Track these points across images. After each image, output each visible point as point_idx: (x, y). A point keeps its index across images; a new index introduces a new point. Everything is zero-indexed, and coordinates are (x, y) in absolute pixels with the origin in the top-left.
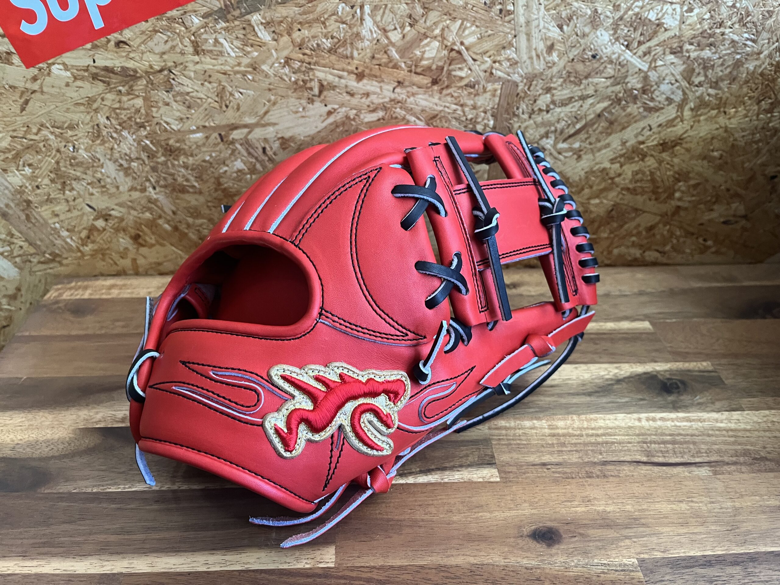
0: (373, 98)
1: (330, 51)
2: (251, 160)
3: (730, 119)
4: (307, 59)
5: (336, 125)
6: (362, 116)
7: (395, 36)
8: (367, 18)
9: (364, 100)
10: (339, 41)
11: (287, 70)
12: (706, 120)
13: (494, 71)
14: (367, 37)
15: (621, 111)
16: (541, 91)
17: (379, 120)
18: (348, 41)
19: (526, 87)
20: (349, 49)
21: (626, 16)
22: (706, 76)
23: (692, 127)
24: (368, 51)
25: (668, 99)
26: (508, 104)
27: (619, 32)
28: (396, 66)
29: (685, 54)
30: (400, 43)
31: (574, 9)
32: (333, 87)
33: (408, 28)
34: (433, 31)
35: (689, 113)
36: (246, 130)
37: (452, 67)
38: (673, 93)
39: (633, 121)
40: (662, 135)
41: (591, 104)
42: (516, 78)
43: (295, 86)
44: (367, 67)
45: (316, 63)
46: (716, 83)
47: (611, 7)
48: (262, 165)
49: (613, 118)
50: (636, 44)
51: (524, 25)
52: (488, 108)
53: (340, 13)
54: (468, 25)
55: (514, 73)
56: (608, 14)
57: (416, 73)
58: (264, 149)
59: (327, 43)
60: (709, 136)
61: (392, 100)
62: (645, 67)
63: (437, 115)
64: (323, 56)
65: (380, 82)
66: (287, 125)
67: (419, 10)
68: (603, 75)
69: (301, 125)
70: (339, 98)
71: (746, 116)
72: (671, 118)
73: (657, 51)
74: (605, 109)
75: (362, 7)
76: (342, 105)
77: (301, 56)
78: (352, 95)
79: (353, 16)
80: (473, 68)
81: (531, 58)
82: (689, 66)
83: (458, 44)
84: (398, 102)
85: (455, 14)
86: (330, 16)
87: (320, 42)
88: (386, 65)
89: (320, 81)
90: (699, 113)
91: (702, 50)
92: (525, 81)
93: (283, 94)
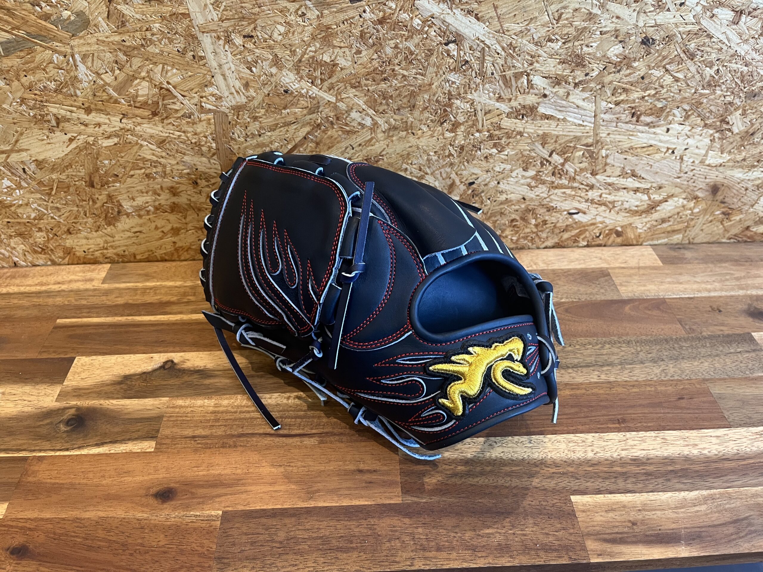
0: (104, 127)
1: (56, 91)
2: (15, 178)
3: (419, 138)
4: (39, 99)
5: (80, 149)
6: (100, 143)
7: (108, 78)
8: (79, 63)
9: (97, 129)
10: (62, 83)
11: (24, 107)
12: (398, 139)
13: (203, 104)
14: (84, 79)
15: (324, 134)
16: (249, 120)
17: (115, 144)
18: (69, 83)
19: (235, 117)
20: (72, 89)
21: (303, 59)
22: (388, 105)
23: (388, 146)
24: (88, 90)
25: (360, 124)
26: (224, 130)
27: (301, 72)
28: (116, 102)
29: (364, 88)
30: (114, 83)
31: (256, 54)
32: (68, 120)
33: (117, 72)
34: (140, 73)
35: (382, 134)
36: (4, 156)
37: (165, 102)
38: (363, 119)
39: (336, 141)
40: (364, 152)
41: (295, 129)
42: (223, 109)
43: (35, 120)
44: (92, 103)
45: (47, 101)
46: (398, 109)
47: (288, 52)
48: (25, 182)
49: (318, 141)
50: (319, 81)
51: (217, 68)
52: (207, 134)
53: (56, 62)
54: (169, 68)
55: (222, 106)
56: (288, 58)
57: (135, 107)
58: (24, 169)
59: (52, 85)
60: (405, 153)
61: (122, 129)
62: (333, 100)
63: (165, 140)
64: (52, 95)
65: (107, 115)
66: (38, 150)
67: (122, 57)
68: (298, 106)
69: (50, 150)
70: (76, 128)
71: (432, 136)
72: (367, 139)
73: (339, 86)
74: (308, 133)
75: (73, 56)
76: (80, 134)
77: (33, 96)
78: (86, 125)
79: (68, 64)
80: (183, 102)
81: (232, 93)
82: (370, 97)
83: (166, 84)
84: (128, 130)
85: (155, 60)
86: (48, 64)
87: (45, 85)
88: (108, 101)
89: (54, 115)
90: (391, 134)
91: (378, 84)
92: (232, 112)
93: (27, 126)
